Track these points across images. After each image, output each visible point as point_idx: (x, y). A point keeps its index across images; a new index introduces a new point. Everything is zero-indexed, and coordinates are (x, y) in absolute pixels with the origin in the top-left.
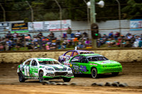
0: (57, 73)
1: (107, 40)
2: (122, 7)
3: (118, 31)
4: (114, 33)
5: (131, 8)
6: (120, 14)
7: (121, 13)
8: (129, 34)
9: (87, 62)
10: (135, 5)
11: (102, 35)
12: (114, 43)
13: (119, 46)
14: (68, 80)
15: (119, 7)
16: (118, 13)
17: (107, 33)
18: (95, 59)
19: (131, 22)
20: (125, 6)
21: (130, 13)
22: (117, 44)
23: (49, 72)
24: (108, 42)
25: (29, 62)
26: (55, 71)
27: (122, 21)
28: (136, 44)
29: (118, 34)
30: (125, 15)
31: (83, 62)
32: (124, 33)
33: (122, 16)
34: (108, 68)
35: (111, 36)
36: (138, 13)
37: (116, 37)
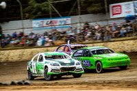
0: (63, 69)
1: (11, 40)
2: (24, 7)
3: (21, 30)
4: (18, 33)
5: (33, 8)
6: (22, 14)
7: (24, 13)
8: (32, 34)
9: (90, 56)
10: (36, 5)
11: (6, 36)
12: (18, 43)
13: (23, 45)
14: (78, 76)
15: (21, 8)
16: (20, 13)
17: (11, 33)
18: (99, 52)
19: (34, 21)
20: (27, 6)
21: (31, 13)
22: (21, 43)
23: (54, 67)
24: (12, 42)
25: (36, 58)
26: (61, 66)
27: (25, 21)
28: (39, 42)
29: (22, 34)
30: (27, 15)
31: (87, 56)
32: (27, 32)
33: (24, 16)
34: (114, 61)
35: (15, 36)
36: (39, 13)
37: (20, 37)
